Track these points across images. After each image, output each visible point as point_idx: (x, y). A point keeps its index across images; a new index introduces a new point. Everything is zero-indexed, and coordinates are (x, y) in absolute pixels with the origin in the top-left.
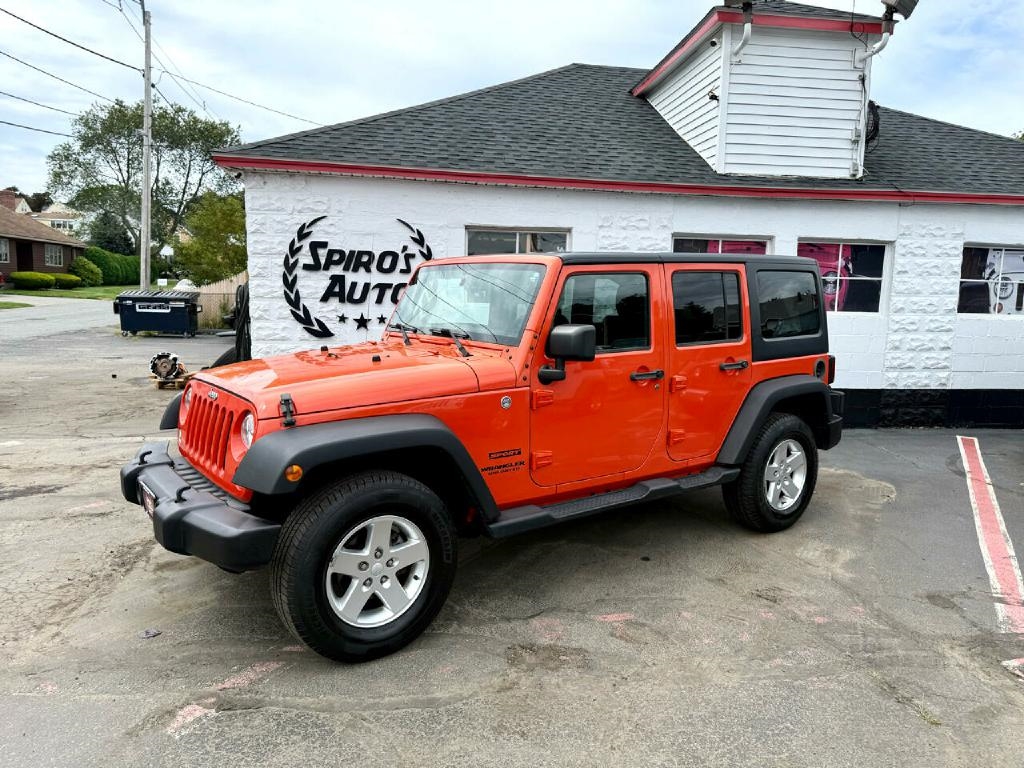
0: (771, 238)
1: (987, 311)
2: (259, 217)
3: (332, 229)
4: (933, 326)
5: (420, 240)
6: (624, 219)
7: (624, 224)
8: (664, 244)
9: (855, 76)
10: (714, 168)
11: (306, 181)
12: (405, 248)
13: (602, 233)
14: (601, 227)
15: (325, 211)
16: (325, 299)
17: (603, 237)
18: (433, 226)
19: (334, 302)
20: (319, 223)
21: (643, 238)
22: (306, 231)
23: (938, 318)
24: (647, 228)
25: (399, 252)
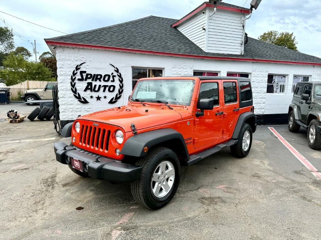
0: (220, 72)
1: (273, 92)
2: (62, 62)
3: (87, 67)
4: (261, 97)
5: (117, 71)
6: (180, 65)
7: (180, 67)
8: (191, 73)
9: (241, 25)
10: (204, 50)
11: (78, 50)
12: (112, 74)
13: (174, 69)
14: (173, 68)
15: (85, 61)
16: (85, 90)
17: (174, 71)
18: (121, 66)
19: (89, 91)
20: (83, 65)
21: (185, 71)
22: (79, 67)
23: (262, 94)
24: (186, 68)
25: (110, 75)
